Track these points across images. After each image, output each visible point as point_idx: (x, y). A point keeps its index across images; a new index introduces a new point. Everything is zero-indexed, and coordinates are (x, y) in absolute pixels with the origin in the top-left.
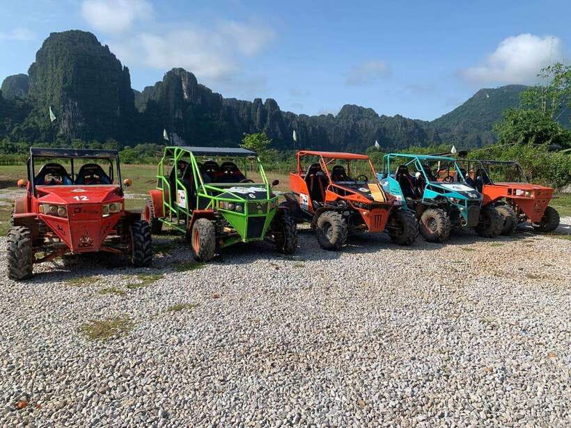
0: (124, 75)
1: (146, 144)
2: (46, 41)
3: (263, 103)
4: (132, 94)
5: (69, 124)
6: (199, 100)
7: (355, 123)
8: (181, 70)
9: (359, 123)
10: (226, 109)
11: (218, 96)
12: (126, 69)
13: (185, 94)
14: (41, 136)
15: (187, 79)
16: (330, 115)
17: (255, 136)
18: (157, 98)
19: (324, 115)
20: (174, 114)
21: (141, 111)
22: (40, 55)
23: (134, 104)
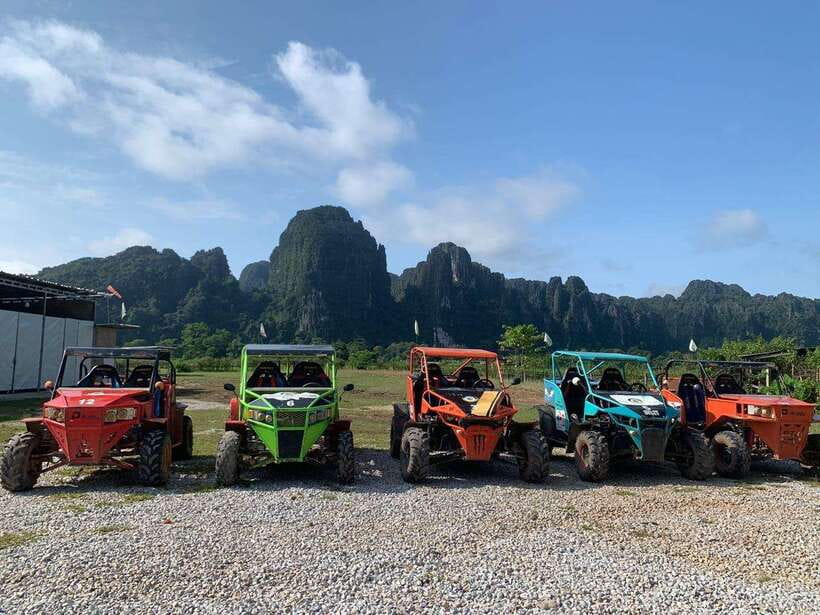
0: (380, 254)
1: (402, 343)
2: (292, 221)
3: (564, 283)
4: (388, 278)
5: (310, 318)
6: (473, 283)
7: (711, 308)
8: (451, 245)
9: (717, 307)
10: (510, 293)
11: (499, 277)
12: (382, 248)
13: (454, 276)
14: (278, 335)
15: (457, 257)
16: (669, 298)
17: (519, 329)
18: (418, 283)
19: (659, 297)
20: (440, 302)
21: (398, 299)
22: (284, 237)
23: (390, 290)
